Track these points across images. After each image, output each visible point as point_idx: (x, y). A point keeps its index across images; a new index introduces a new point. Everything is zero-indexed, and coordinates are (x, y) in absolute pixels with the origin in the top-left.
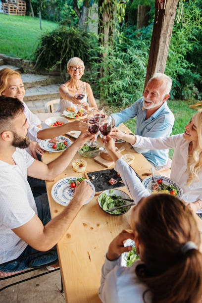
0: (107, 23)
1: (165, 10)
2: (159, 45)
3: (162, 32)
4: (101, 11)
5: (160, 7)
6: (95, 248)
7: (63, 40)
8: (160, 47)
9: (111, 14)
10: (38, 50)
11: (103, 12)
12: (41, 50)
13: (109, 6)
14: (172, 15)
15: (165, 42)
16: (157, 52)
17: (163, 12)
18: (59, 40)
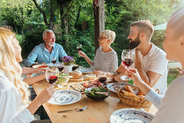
0: (66, 24)
1: (99, 7)
2: (99, 24)
3: (100, 17)
4: (62, 17)
5: (96, 6)
6: (89, 119)
7: (40, 36)
8: (100, 25)
9: (68, 20)
10: (22, 43)
11: (63, 18)
12: (25, 43)
13: (66, 16)
14: (103, 10)
15: (102, 22)
16: (99, 27)
17: (98, 8)
18: (37, 36)
